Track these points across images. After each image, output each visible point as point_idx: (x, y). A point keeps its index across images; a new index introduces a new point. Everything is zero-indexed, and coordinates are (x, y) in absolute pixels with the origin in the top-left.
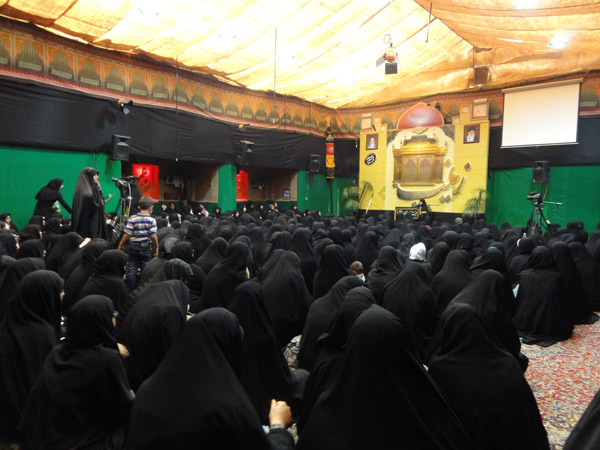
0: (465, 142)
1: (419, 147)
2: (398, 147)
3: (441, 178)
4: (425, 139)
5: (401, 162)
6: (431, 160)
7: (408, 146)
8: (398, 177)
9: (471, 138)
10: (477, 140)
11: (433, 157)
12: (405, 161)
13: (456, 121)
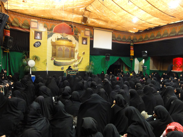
0: (82, 44)
1: (64, 43)
2: (54, 41)
3: (74, 57)
4: (67, 39)
5: (56, 48)
6: (70, 49)
7: (59, 41)
8: (54, 55)
9: (84, 42)
10: (86, 44)
11: (71, 48)
12: (58, 48)
13: (79, 35)
